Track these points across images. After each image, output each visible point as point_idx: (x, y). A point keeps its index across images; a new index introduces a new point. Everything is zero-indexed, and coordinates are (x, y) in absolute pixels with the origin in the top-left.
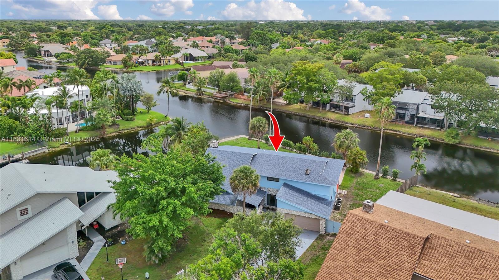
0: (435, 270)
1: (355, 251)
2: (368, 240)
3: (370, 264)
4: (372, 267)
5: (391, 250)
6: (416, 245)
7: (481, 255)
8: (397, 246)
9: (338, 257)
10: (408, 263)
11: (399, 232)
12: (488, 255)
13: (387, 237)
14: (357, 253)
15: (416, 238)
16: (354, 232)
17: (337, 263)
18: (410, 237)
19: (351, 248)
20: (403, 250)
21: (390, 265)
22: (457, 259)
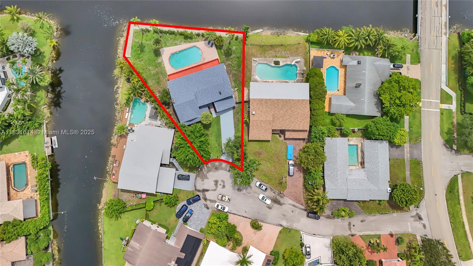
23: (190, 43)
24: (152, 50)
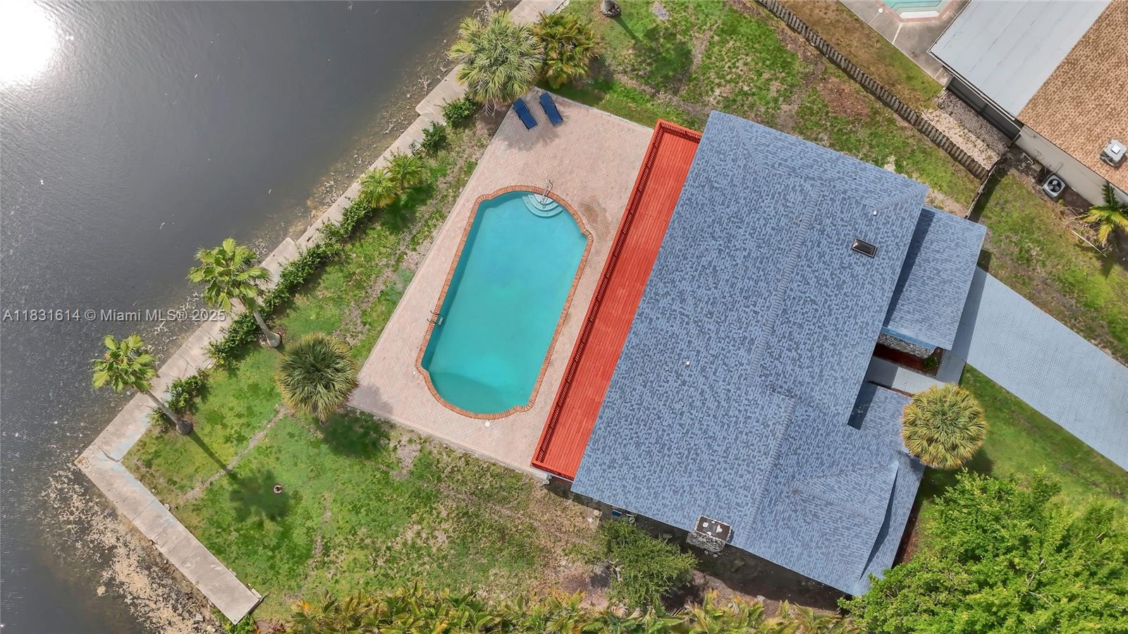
23: (443, 217)
24: (313, 451)
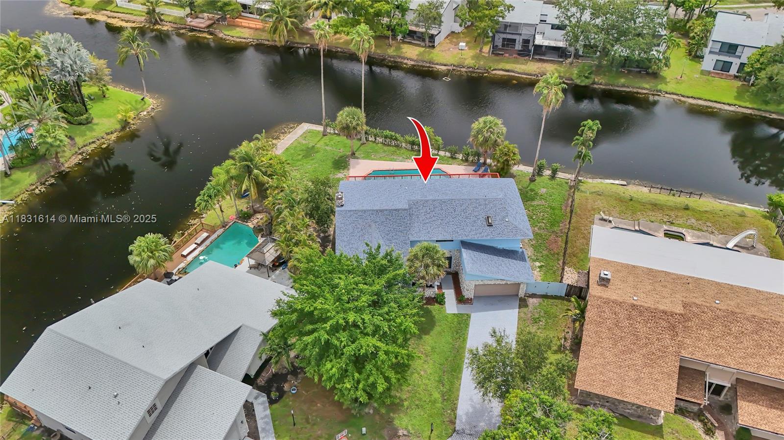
0: (699, 348)
1: (610, 343)
2: (622, 327)
3: (632, 356)
4: (634, 358)
5: (650, 335)
6: (676, 324)
7: (736, 318)
8: (656, 329)
9: (594, 354)
10: (672, 347)
11: (654, 311)
12: (742, 317)
13: (642, 319)
14: (613, 345)
15: (675, 315)
16: (604, 319)
17: (594, 361)
18: (668, 316)
19: (606, 340)
20: (664, 332)
21: (653, 353)
22: (715, 328)
